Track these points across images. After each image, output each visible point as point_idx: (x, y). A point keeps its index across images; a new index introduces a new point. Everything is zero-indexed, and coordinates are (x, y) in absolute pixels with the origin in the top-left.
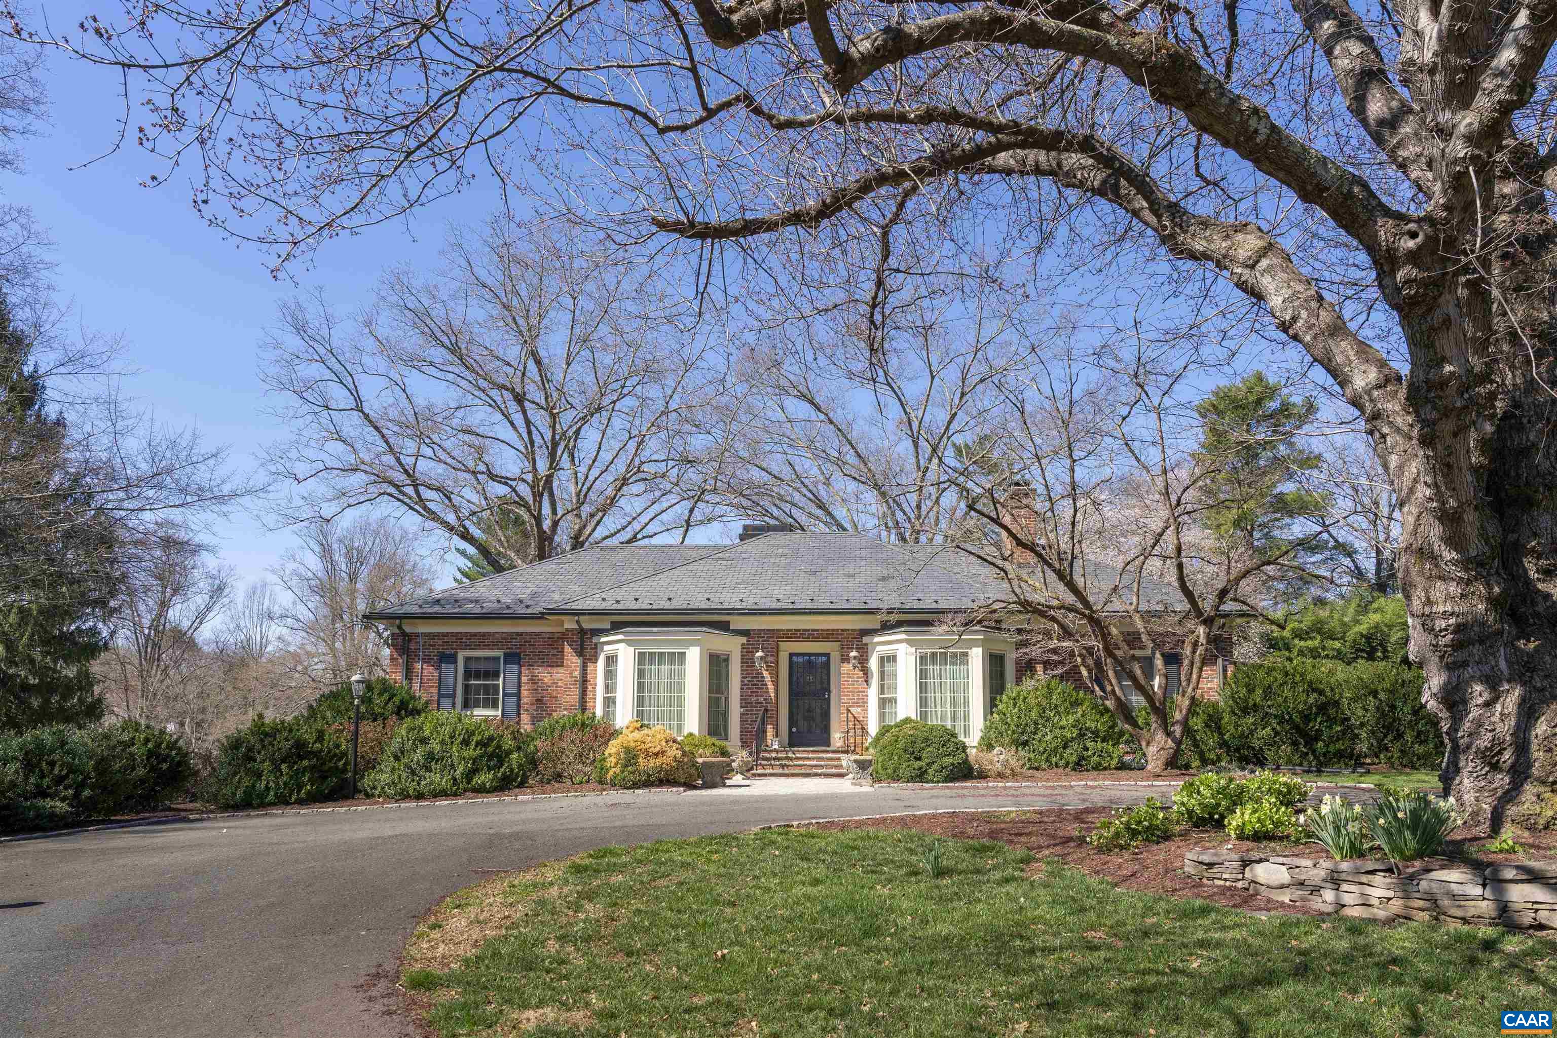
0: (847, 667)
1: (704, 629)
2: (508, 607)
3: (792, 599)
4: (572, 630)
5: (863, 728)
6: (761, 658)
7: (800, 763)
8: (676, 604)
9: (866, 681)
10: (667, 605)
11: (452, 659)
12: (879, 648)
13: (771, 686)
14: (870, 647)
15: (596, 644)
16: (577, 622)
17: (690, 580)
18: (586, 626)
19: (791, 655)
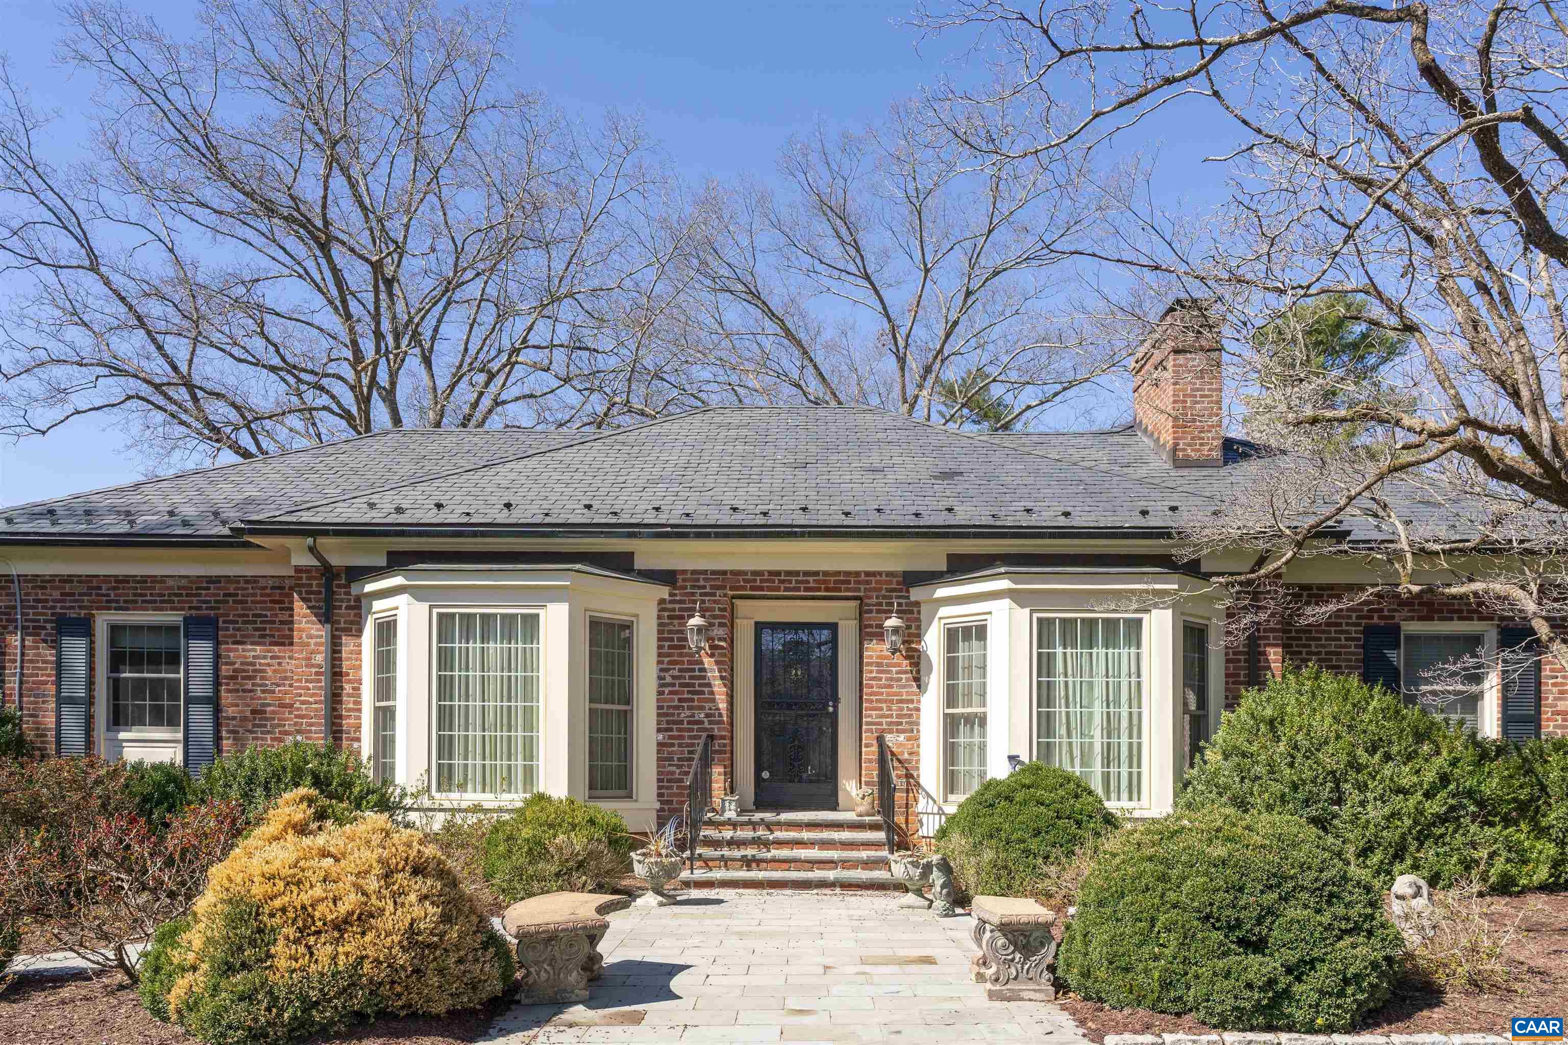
0: (875, 650)
1: (578, 566)
2: (185, 523)
3: (764, 508)
4: (307, 570)
5: (909, 776)
6: (700, 629)
7: (784, 853)
8: (524, 514)
9: (917, 680)
10: (502, 517)
11: (84, 628)
12: (944, 611)
13: (719, 689)
14: (923, 608)
15: (358, 599)
16: (312, 550)
17: (556, 476)
18: (335, 561)
19: (760, 627)
